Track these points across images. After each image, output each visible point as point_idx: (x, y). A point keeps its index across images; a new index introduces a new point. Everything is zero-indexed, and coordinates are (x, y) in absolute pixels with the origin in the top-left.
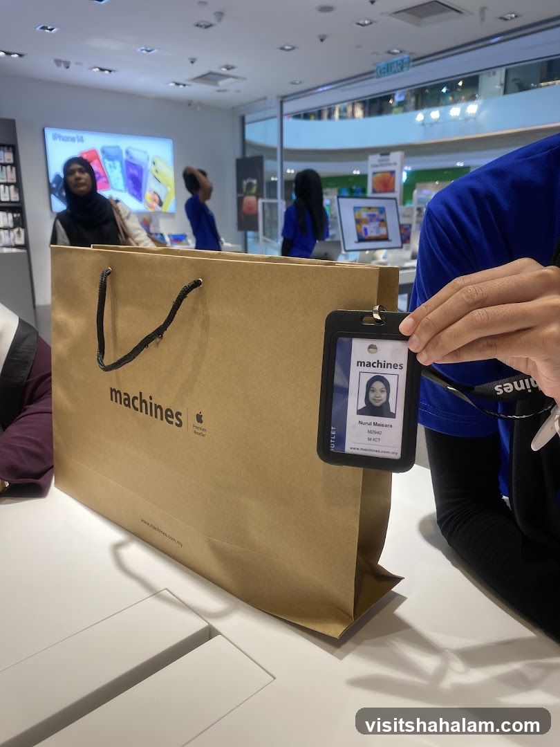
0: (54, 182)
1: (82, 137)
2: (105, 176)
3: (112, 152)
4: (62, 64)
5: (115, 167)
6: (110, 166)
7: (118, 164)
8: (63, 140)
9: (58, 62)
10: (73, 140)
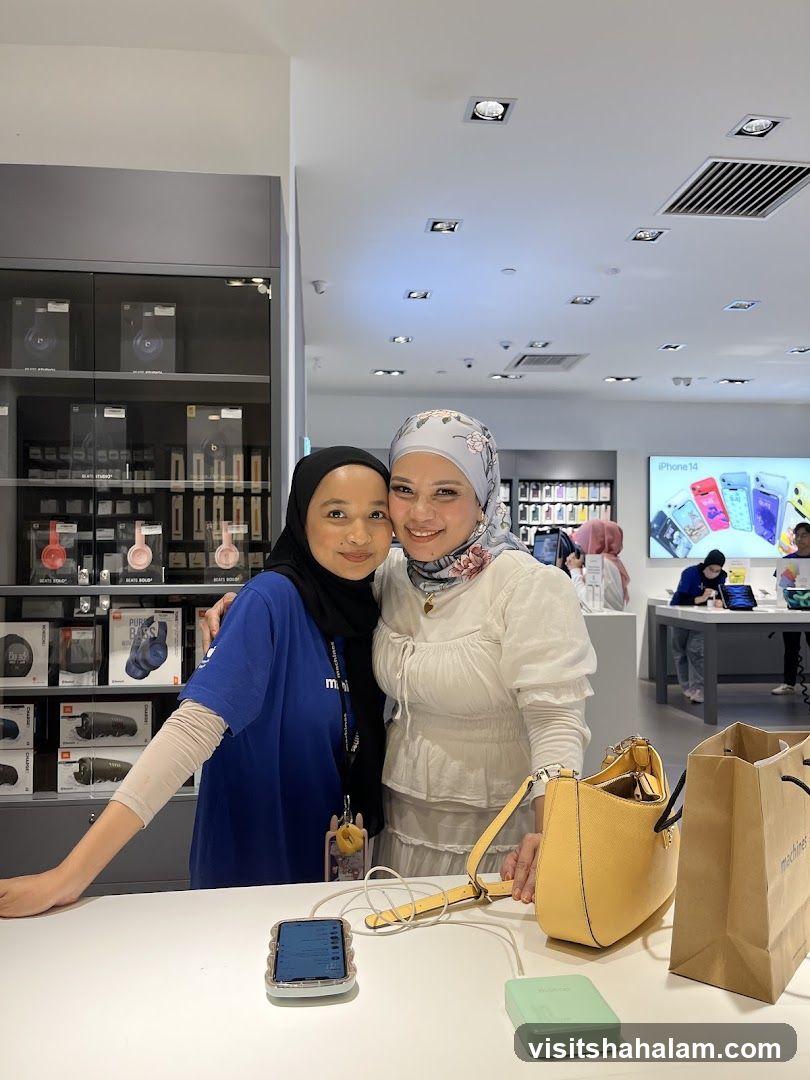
0: (655, 521)
1: (696, 464)
2: (724, 512)
3: (734, 480)
4: (682, 382)
5: (738, 500)
6: (732, 499)
7: (742, 494)
8: (672, 468)
9: (676, 380)
10: (684, 468)
